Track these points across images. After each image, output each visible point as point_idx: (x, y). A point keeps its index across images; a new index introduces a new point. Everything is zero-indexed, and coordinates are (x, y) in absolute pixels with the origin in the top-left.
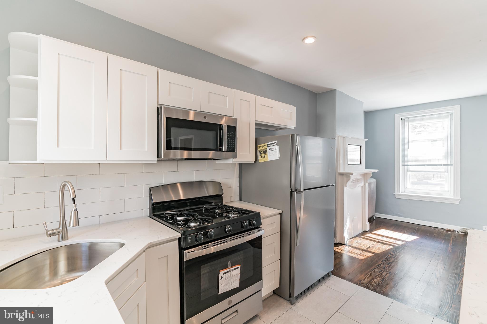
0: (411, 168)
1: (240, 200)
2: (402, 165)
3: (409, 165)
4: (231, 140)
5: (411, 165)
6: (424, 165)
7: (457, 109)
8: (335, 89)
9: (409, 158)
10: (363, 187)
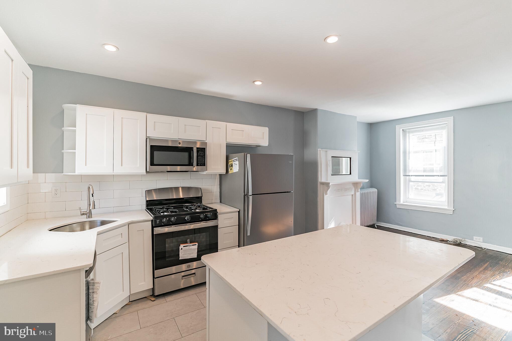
0: (413, 178)
1: (221, 202)
2: (404, 176)
3: (409, 176)
4: (202, 158)
5: (411, 176)
6: (423, 176)
7: (450, 120)
8: (317, 109)
9: (410, 168)
10: (354, 196)
